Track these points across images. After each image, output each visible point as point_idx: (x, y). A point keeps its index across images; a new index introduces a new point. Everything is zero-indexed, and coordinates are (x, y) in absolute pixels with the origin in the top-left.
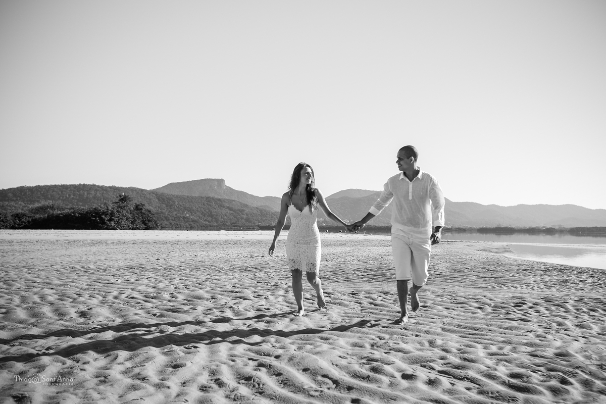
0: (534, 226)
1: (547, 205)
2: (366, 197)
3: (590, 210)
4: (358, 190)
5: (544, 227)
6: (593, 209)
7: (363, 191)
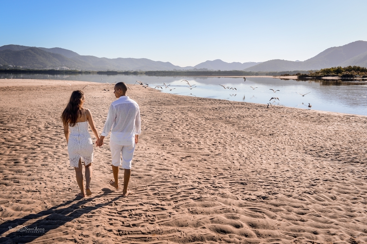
0: (127, 70)
1: (133, 58)
2: (23, 50)
3: (154, 61)
4: (17, 45)
5: (132, 71)
6: (155, 61)
7: (21, 46)
